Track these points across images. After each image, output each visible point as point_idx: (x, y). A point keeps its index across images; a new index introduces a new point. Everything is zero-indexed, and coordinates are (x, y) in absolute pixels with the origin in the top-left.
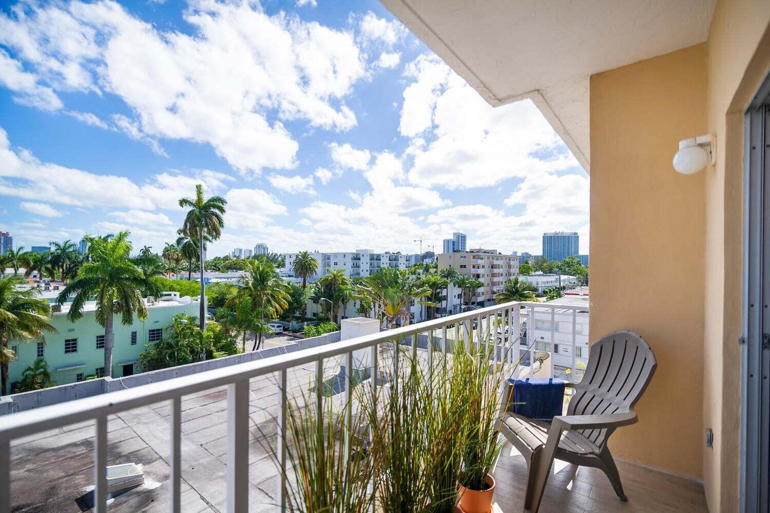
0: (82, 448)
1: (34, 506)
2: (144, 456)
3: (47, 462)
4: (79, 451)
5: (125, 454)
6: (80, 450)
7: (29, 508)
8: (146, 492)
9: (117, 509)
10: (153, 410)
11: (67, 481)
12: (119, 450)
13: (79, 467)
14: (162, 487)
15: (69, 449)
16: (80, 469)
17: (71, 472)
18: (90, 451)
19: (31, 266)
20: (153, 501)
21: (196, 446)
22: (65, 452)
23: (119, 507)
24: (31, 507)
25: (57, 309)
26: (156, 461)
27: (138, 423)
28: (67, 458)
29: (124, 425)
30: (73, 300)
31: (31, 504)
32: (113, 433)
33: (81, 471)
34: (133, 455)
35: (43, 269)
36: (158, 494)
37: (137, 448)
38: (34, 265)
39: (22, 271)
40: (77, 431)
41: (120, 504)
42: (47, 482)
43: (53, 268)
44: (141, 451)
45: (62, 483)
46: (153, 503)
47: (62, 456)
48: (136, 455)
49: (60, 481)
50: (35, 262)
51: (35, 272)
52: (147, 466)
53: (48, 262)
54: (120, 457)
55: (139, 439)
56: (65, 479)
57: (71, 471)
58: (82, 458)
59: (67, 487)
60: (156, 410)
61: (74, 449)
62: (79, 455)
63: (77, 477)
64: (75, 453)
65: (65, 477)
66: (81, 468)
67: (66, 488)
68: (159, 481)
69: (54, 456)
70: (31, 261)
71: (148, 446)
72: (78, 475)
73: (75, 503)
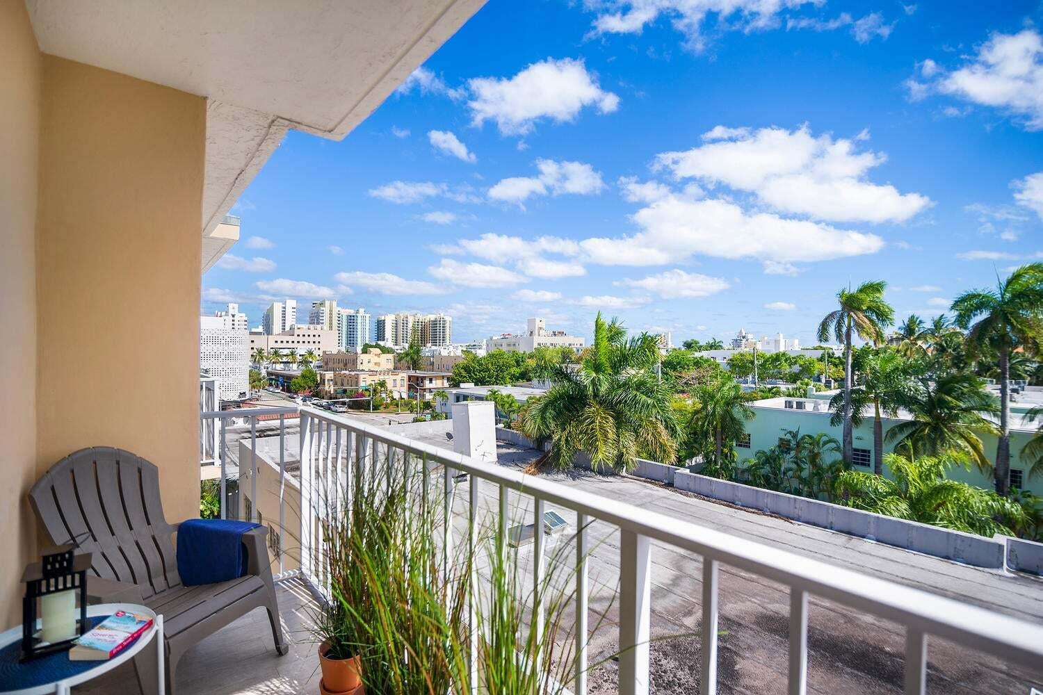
1: (942, 676)
11: (1003, 680)
16: (1031, 680)
24: (938, 674)
31: (941, 672)
42: (977, 663)
45: (993, 676)
56: (1001, 675)
57: (1017, 672)
59: (994, 685)
63: (1018, 685)
72: (1021, 683)
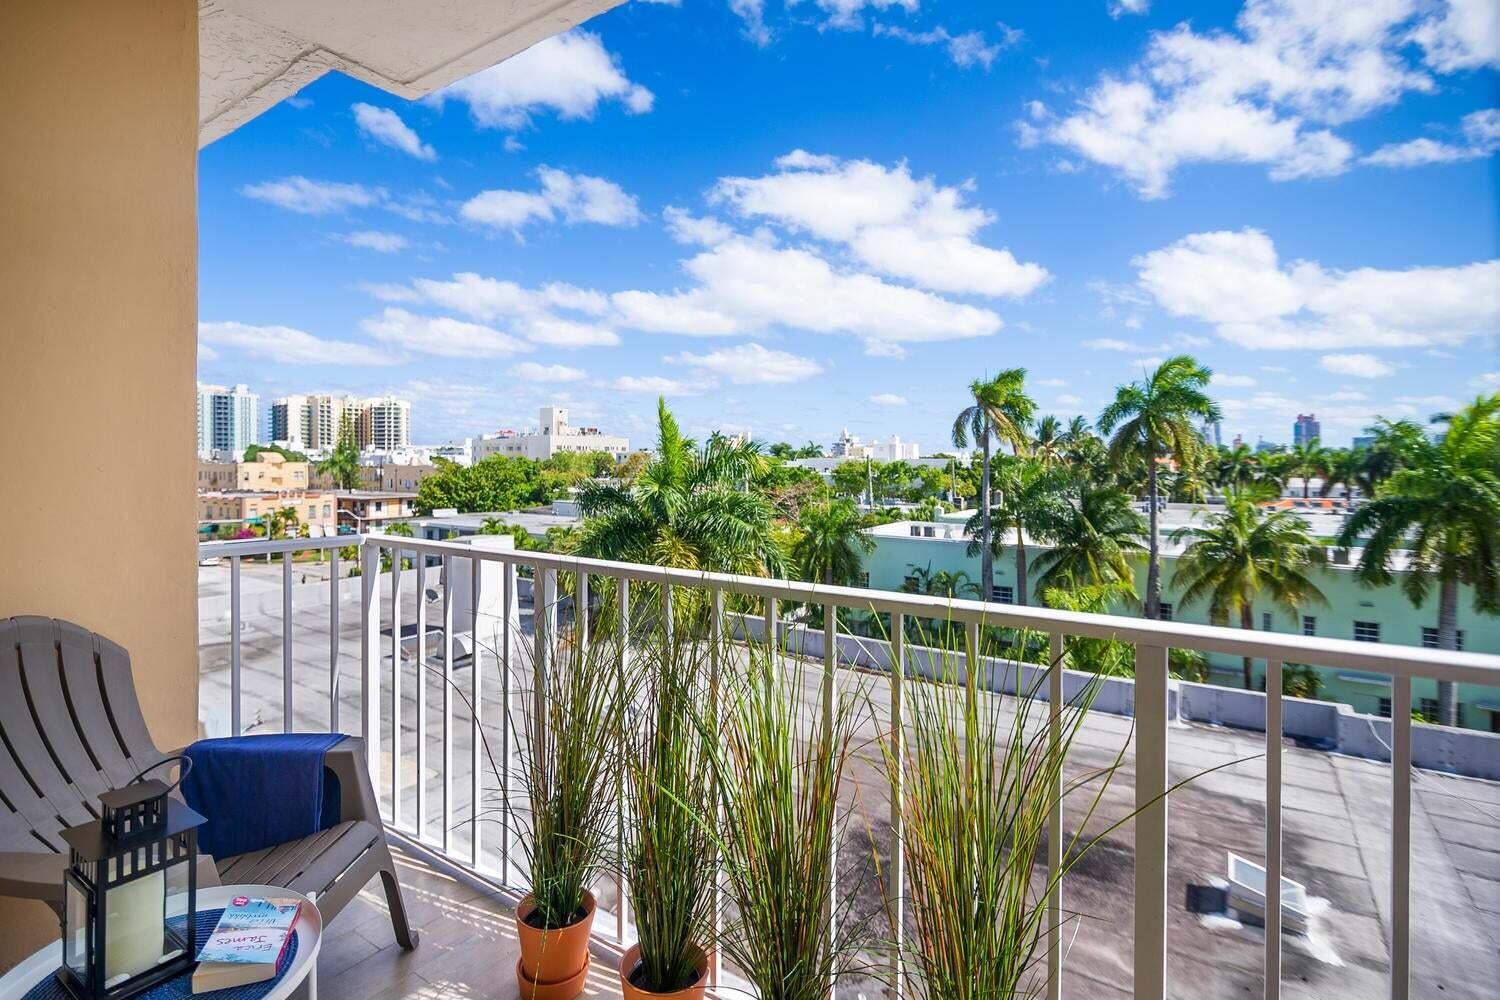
0: (1246, 813)
2: (1345, 890)
3: (1185, 805)
4: (1238, 815)
5: (1308, 863)
6: (1240, 813)
7: (1128, 854)
8: (1303, 956)
9: (1236, 945)
10: (1428, 814)
12: (1303, 852)
13: (1223, 840)
14: (1339, 971)
15: (1223, 803)
17: (1208, 839)
18: (1256, 824)
19: (1331, 474)
20: (1304, 980)
21: (1485, 946)
22: (1217, 804)
23: (1242, 945)
25: (1341, 557)
26: (1362, 915)
27: (1373, 824)
28: (1215, 816)
29: (1343, 813)
30: (1365, 543)
32: (1313, 815)
33: (1222, 847)
34: (1325, 875)
35: (1352, 480)
36: (1321, 976)
37: (1340, 868)
38: (1336, 474)
39: (1316, 483)
40: (1253, 781)
41: (1245, 941)
43: (1372, 478)
44: (1342, 878)
45: (1186, 847)
46: (1303, 984)
47: (1211, 809)
48: (1329, 878)
49: (1187, 843)
50: (1338, 466)
51: (1339, 486)
52: (1338, 913)
53: (1362, 469)
54: (1298, 865)
55: (1355, 853)
56: (1194, 845)
58: (1236, 829)
59: (1188, 858)
60: (1433, 817)
61: (1233, 808)
62: (1234, 822)
64: (1229, 813)
65: (1194, 841)
66: (1224, 842)
67: (1188, 860)
68: (1342, 956)
69: (1201, 802)
70: (1330, 465)
71: (1364, 876)
73: (1184, 889)
